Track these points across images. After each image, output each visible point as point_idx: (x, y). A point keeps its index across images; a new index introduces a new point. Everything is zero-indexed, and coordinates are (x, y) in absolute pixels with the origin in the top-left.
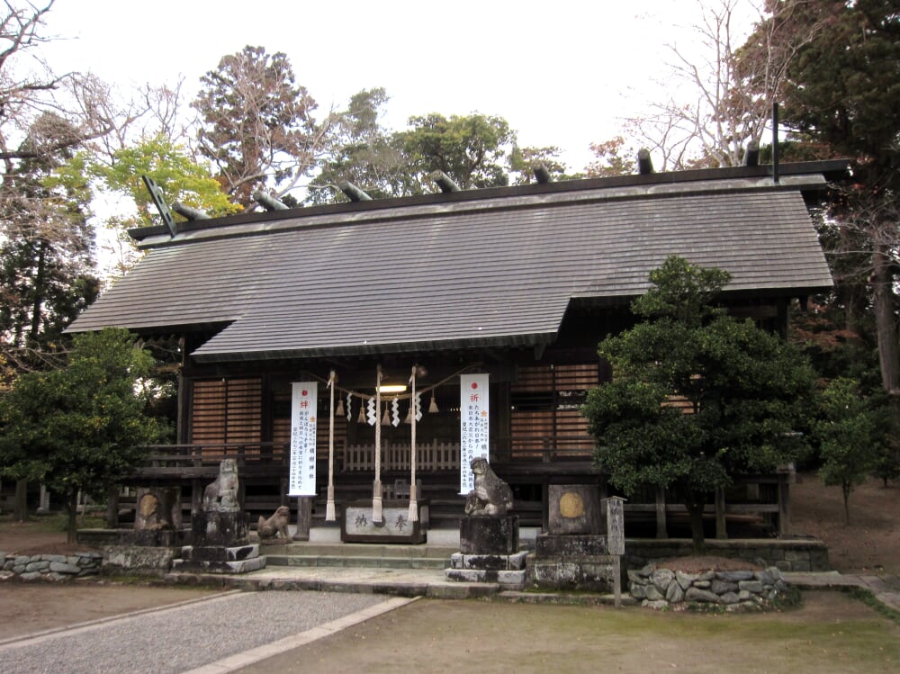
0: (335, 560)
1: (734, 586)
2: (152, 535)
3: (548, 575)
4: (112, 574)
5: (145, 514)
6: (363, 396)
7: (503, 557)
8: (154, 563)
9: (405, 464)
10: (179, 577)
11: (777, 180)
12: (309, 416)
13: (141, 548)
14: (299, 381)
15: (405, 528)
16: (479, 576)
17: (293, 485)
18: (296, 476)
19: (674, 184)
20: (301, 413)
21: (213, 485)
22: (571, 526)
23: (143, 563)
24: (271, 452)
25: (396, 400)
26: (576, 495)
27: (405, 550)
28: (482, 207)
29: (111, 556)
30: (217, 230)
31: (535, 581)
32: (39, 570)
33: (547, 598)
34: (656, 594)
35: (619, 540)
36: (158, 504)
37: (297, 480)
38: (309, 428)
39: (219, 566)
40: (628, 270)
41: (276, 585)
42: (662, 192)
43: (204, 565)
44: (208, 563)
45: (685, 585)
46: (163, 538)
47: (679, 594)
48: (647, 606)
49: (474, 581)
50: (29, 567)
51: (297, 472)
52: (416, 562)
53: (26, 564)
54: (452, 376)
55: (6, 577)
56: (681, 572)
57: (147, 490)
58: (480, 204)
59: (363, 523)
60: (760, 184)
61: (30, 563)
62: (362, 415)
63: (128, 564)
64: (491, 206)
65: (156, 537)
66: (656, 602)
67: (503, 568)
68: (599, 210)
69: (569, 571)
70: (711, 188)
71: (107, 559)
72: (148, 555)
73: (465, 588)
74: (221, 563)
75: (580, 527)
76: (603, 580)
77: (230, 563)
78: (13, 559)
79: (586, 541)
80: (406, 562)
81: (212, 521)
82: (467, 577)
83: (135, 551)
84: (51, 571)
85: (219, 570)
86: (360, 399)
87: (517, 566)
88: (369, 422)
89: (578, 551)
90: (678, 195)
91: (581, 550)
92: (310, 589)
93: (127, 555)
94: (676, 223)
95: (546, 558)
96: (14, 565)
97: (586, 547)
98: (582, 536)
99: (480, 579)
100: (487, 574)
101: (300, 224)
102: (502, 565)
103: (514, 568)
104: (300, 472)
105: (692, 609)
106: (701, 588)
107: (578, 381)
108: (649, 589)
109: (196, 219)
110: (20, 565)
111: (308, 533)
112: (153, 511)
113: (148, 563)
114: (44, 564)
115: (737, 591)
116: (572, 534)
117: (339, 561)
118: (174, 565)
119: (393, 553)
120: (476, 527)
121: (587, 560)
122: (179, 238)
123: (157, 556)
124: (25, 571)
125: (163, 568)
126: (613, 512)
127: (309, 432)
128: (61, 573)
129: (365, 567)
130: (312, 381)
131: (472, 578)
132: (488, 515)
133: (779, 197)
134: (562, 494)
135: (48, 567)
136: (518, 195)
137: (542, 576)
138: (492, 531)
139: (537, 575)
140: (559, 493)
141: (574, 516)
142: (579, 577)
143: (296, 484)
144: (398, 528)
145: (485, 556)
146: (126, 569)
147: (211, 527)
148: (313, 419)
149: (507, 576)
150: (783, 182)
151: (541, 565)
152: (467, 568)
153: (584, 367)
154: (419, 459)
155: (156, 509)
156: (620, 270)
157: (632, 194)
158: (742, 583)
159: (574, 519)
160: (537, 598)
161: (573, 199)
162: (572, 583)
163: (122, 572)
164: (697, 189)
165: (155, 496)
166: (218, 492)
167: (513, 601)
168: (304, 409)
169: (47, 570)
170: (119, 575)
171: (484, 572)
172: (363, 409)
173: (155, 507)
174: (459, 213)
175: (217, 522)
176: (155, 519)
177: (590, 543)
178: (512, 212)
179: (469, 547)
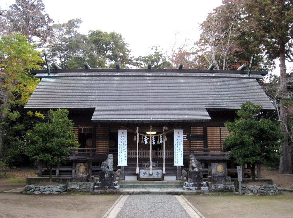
0: (139, 186)
1: (269, 189)
2: (86, 179)
3: (216, 188)
4: (72, 191)
5: (81, 172)
6: (143, 135)
7: (202, 183)
8: (88, 188)
9: (148, 156)
10: (100, 192)
11: (249, 75)
12: (124, 141)
13: (83, 183)
14: (120, 129)
15: (159, 176)
16: (195, 189)
17: (119, 163)
18: (120, 160)
19: (220, 74)
20: (122, 140)
21: (105, 162)
22: (220, 174)
23: (84, 187)
24: (95, 151)
25: (154, 136)
26: (222, 166)
27: (161, 182)
28: (162, 75)
29: (71, 186)
30: (66, 73)
31: (212, 190)
32: (49, 191)
33: (219, 194)
34: (249, 192)
35: (241, 177)
36: (86, 168)
37: (120, 161)
38: (124, 144)
39: (111, 188)
40: (217, 100)
41: (135, 193)
42: (217, 76)
43: (106, 188)
44: (107, 187)
45: (257, 189)
46: (90, 179)
47: (256, 191)
48: (247, 195)
49: (194, 190)
50: (45, 190)
51: (120, 158)
52: (166, 186)
53: (44, 189)
54: (172, 130)
55: (38, 193)
56: (256, 186)
57: (82, 164)
58: (161, 74)
59: (145, 174)
60: (245, 76)
61: (45, 188)
62: (142, 141)
63: (78, 188)
64: (165, 75)
65: (87, 179)
66: (250, 194)
67: (202, 186)
68: (200, 80)
69: (222, 186)
70: (231, 76)
71: (70, 186)
72: (86, 185)
73: (194, 192)
74: (112, 187)
75: (223, 175)
76: (231, 189)
77: (115, 187)
78: (39, 187)
79: (225, 178)
80: (163, 186)
81: (107, 174)
82: (192, 189)
83: (80, 184)
84: (53, 191)
85: (111, 189)
86: (142, 136)
87: (206, 185)
88: (145, 143)
89: (223, 181)
90: (222, 77)
91: (224, 181)
92: (146, 194)
93: (77, 185)
94: (225, 87)
95: (215, 183)
96: (40, 189)
97: (225, 180)
98: (224, 177)
99: (196, 189)
100: (198, 188)
101: (98, 75)
102: (201, 185)
103: (205, 186)
104: (121, 158)
105: (261, 195)
106: (262, 190)
107: (197, 132)
108: (247, 190)
109: (58, 69)
110: (42, 189)
111: (124, 178)
112: (84, 171)
113: (86, 188)
114: (51, 188)
115: (270, 190)
116: (221, 176)
117: (141, 186)
118: (95, 188)
119: (157, 183)
120: (193, 175)
121: (227, 183)
122: (51, 75)
123: (89, 185)
124: (44, 191)
125: (91, 189)
126: (239, 170)
127: (124, 146)
128: (57, 191)
129: (150, 187)
130: (125, 129)
131: (193, 189)
132: (196, 171)
133: (251, 81)
134: (218, 165)
135: (52, 190)
136: (172, 72)
137: (214, 188)
138: (198, 176)
139: (213, 188)
140: (217, 165)
141: (221, 171)
142: (225, 188)
143: (120, 162)
144: (157, 176)
145: (196, 183)
146: (77, 190)
147: (107, 176)
148: (125, 141)
149: (203, 188)
150: (251, 76)
151: (214, 185)
152: (191, 187)
153: (199, 128)
154: (166, 155)
155: (85, 170)
156: (215, 100)
157: (208, 76)
158: (271, 188)
159: (221, 172)
160: (216, 194)
161: (191, 75)
162: (223, 190)
163: (76, 191)
164: (227, 76)
165: (85, 166)
166: (108, 165)
167: (210, 195)
168: (122, 138)
169: (52, 191)
170: (75, 192)
171: (197, 187)
172: (143, 139)
173: (85, 169)
174: (155, 76)
175: (109, 174)
176: (85, 173)
177: (226, 179)
178: (172, 78)
179: (191, 180)
